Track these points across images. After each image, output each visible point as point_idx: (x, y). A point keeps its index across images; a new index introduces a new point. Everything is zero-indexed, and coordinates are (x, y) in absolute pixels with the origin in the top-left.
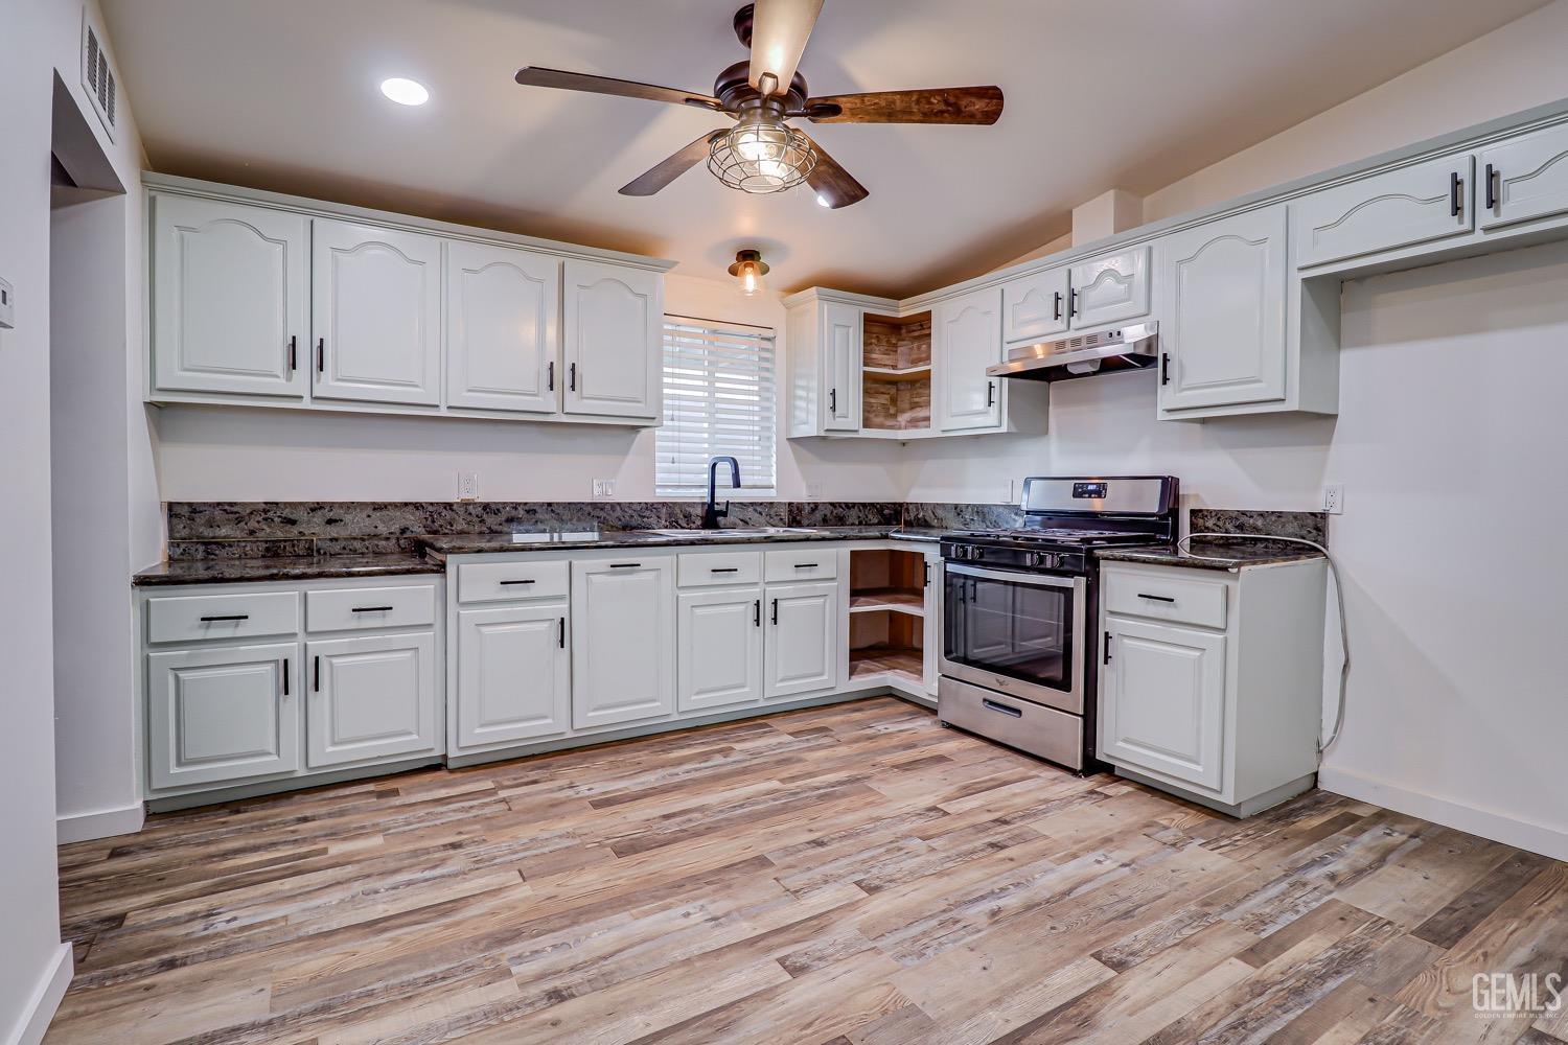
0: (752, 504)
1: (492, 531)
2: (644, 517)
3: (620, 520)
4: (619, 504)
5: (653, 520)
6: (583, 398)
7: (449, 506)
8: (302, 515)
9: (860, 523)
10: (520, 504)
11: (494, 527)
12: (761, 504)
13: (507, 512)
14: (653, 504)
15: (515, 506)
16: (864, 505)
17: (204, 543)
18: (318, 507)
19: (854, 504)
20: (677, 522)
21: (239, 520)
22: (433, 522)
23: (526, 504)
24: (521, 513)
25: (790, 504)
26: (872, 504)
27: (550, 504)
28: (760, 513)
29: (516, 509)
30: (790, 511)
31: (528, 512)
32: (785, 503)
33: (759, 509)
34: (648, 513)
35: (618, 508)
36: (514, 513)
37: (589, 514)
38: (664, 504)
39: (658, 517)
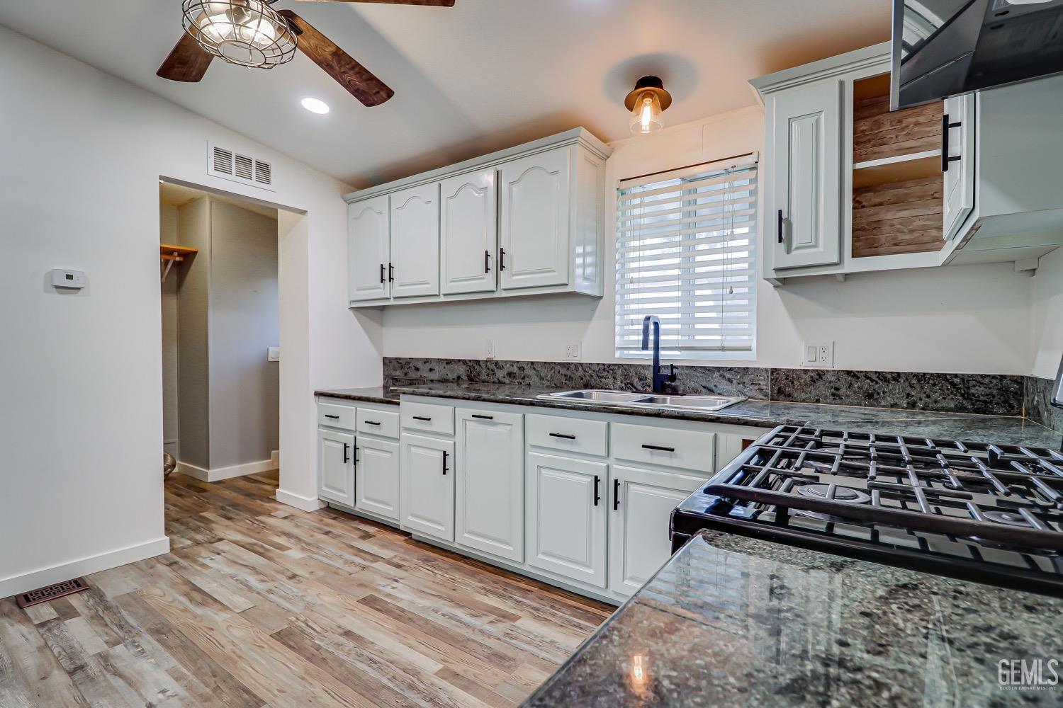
0: (719, 369)
1: (500, 382)
2: (602, 377)
3: (582, 379)
4: (581, 364)
5: (610, 381)
6: (513, 275)
7: (478, 362)
8: (420, 365)
9: (913, 405)
10: (514, 362)
11: (501, 379)
12: (731, 369)
13: (508, 368)
14: (609, 365)
15: (512, 363)
16: (921, 378)
17: (393, 379)
18: (426, 361)
19: (897, 376)
20: (632, 385)
21: (402, 367)
22: (471, 373)
23: (518, 362)
24: (515, 369)
25: (774, 371)
26: (943, 377)
27: (532, 363)
28: (730, 381)
29: (513, 366)
30: (775, 381)
31: (519, 368)
32: (766, 370)
33: (728, 375)
34: (605, 374)
35: (580, 368)
36: (511, 369)
37: (559, 372)
38: (619, 366)
39: (614, 378)
